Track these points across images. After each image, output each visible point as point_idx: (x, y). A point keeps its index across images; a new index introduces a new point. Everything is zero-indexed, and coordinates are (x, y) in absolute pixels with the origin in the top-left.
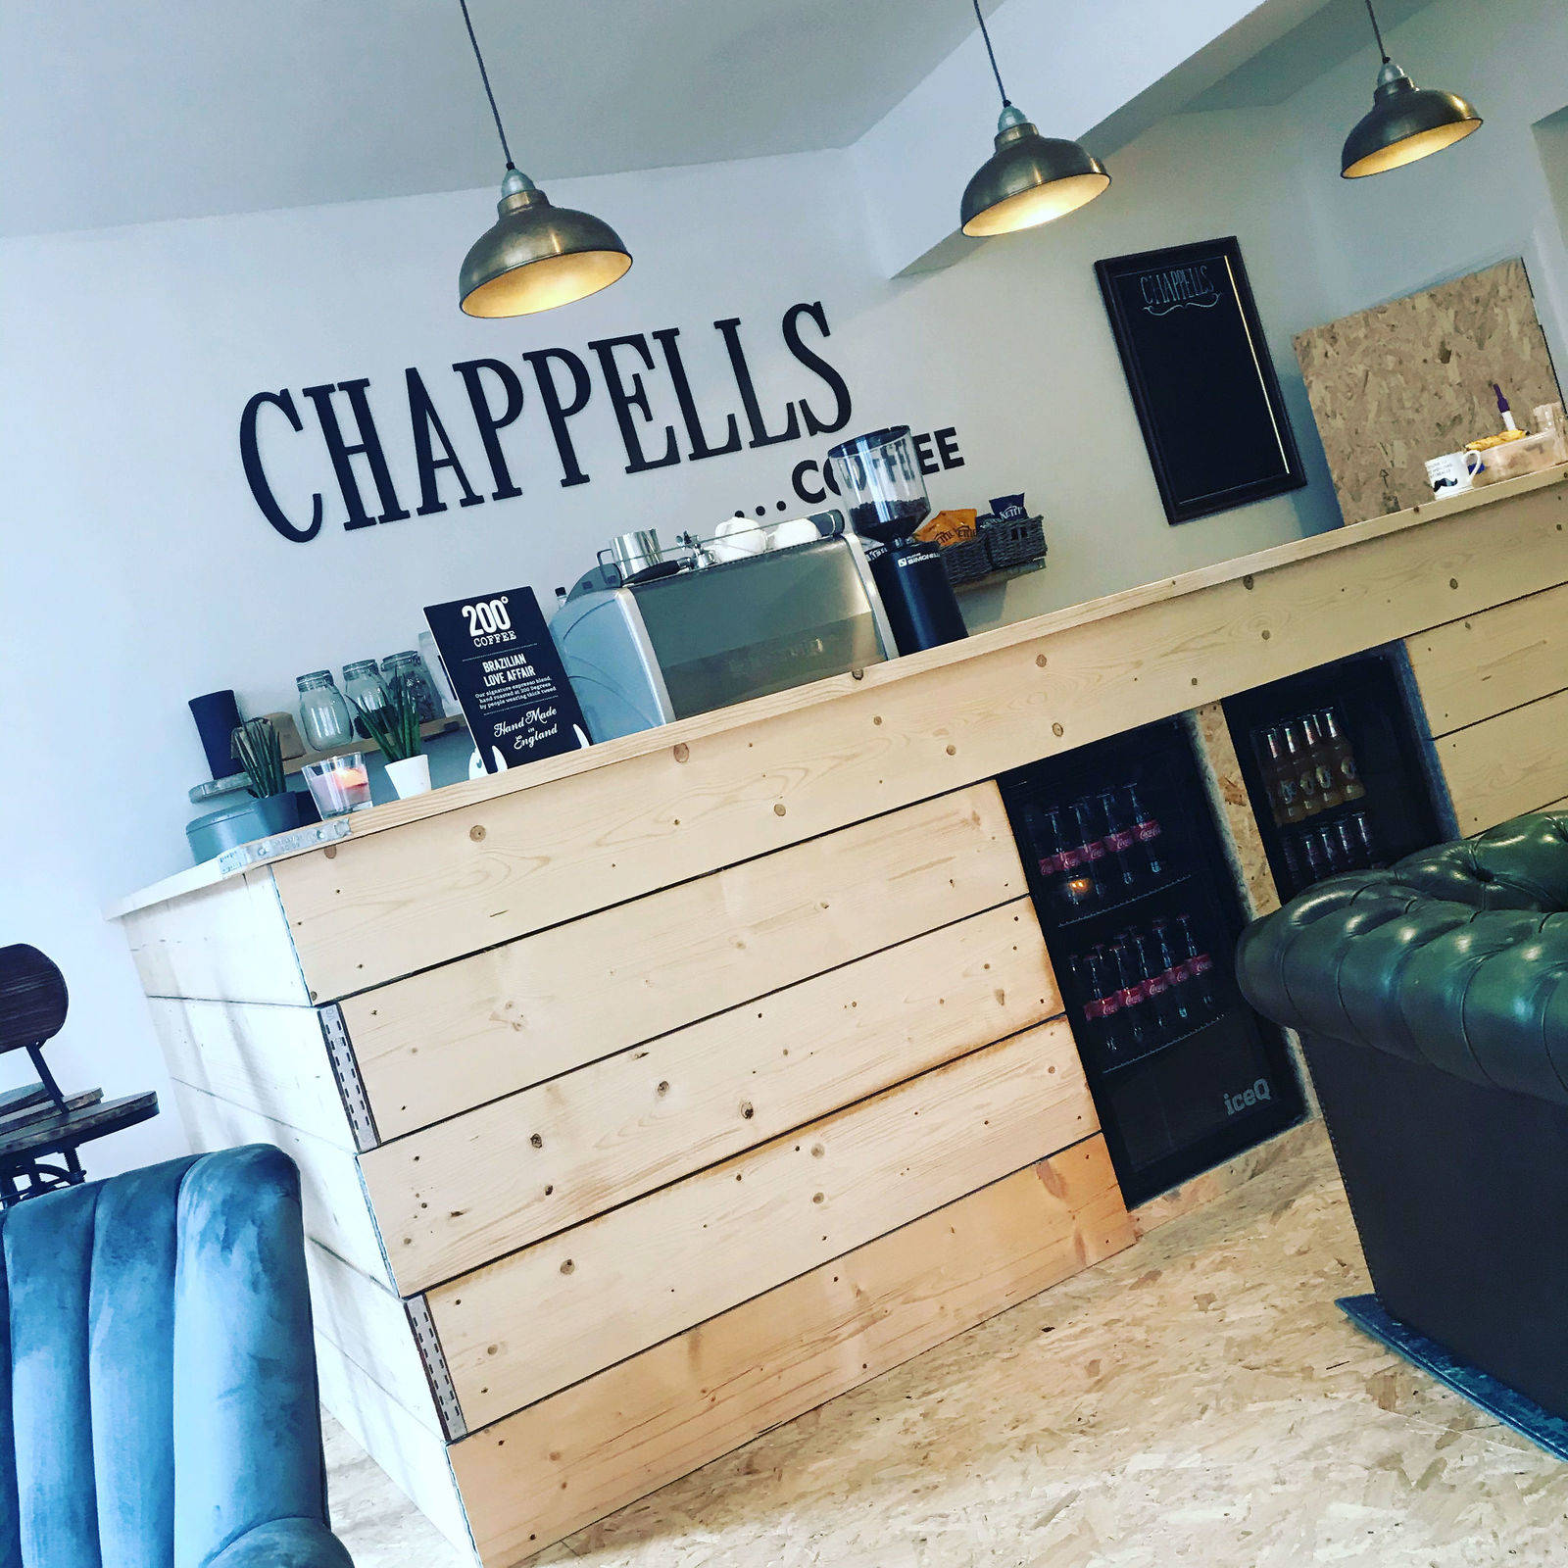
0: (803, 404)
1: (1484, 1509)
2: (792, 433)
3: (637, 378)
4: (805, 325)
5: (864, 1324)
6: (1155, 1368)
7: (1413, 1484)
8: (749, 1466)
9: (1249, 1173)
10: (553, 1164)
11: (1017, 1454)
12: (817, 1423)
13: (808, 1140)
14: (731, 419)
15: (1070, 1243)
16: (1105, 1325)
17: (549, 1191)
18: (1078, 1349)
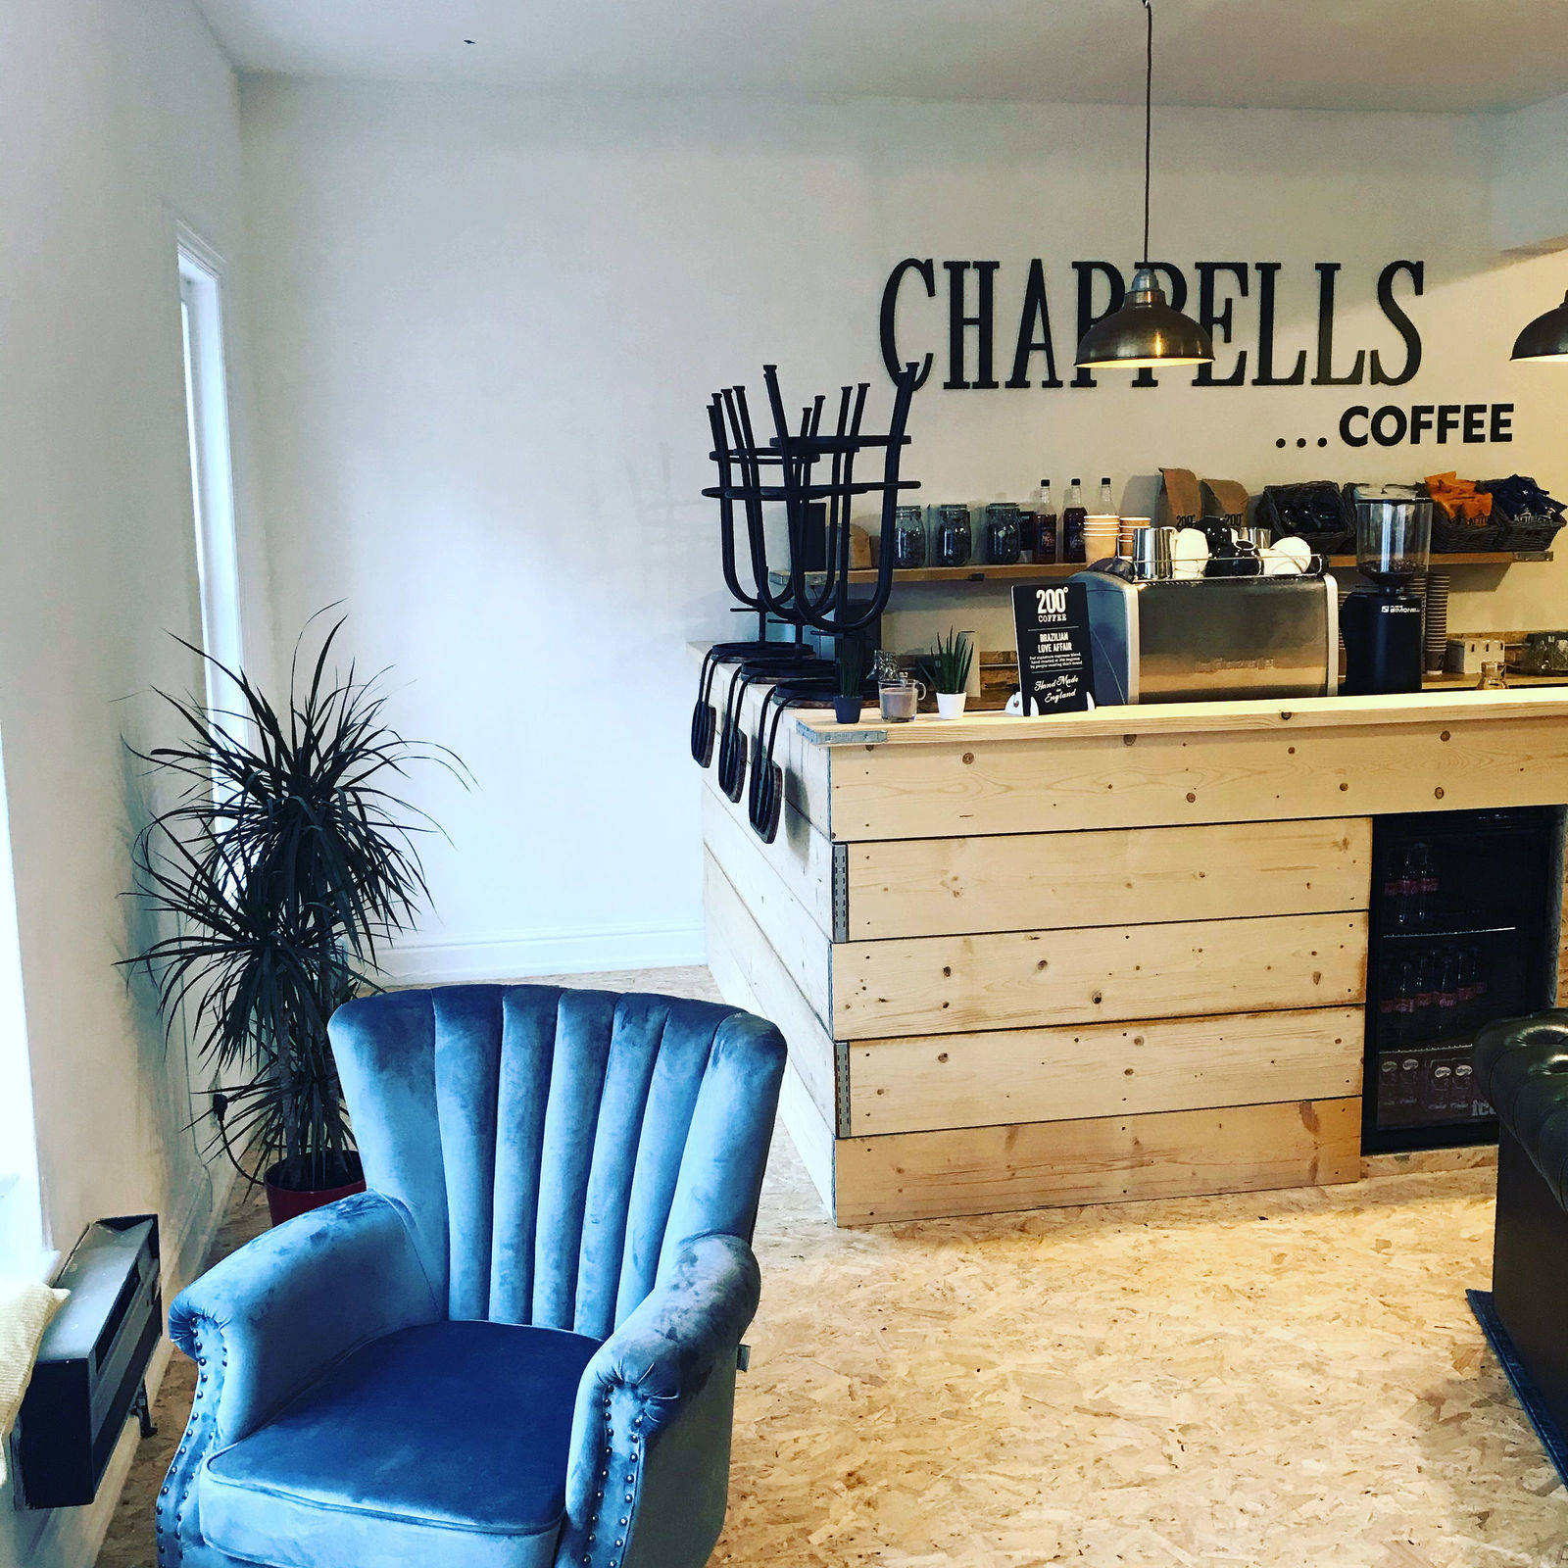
0: (1374, 354)
1: (1475, 1453)
2: (1355, 379)
3: (1229, 302)
4: (1402, 281)
5: (1134, 1164)
6: (1321, 1277)
7: (1440, 1420)
8: (1023, 1226)
9: (1472, 1163)
10: (953, 990)
11: (1201, 1294)
12: (1078, 1217)
13: (1134, 1032)
14: (1302, 355)
15: (1307, 1165)
16: (1305, 1232)
17: (946, 1005)
18: (1277, 1241)
